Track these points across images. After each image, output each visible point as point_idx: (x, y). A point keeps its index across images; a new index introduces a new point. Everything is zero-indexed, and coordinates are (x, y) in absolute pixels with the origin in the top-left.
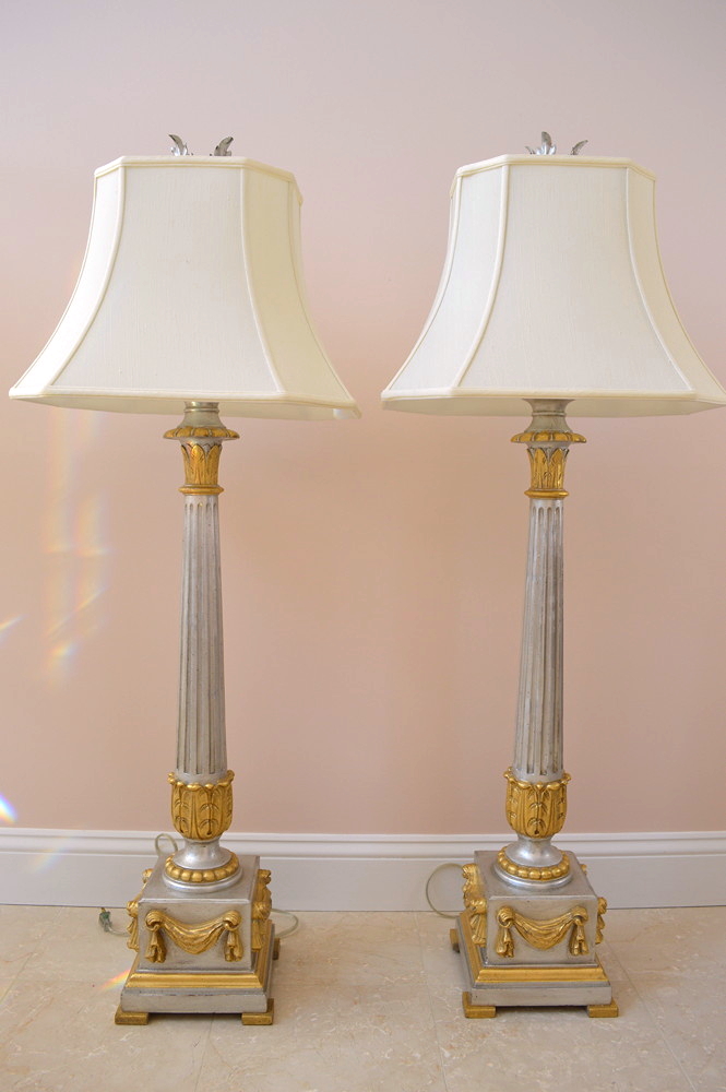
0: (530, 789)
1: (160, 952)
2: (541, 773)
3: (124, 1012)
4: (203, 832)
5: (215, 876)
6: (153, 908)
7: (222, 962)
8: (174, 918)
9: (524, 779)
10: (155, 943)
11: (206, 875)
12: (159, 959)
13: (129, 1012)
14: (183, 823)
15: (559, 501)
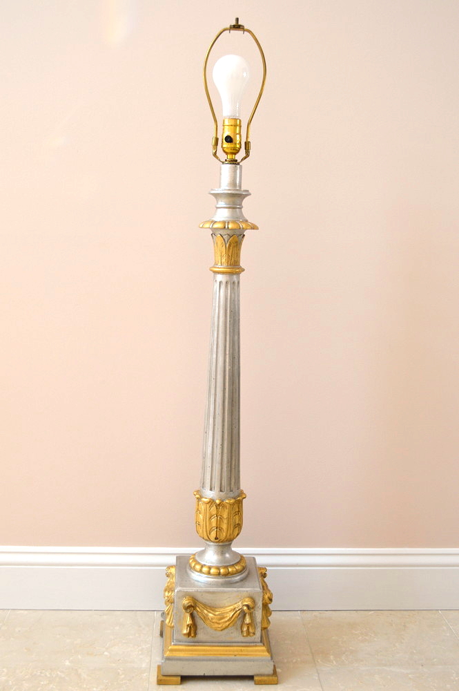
0: (212, 502)
2: (221, 491)
9: (210, 494)
15: (235, 276)
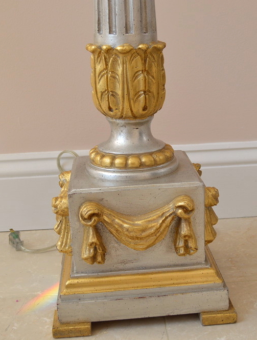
1: (100, 251)
3: (62, 323)
4: (138, 108)
5: (155, 160)
6: (88, 199)
7: (173, 258)
8: (112, 210)
10: (95, 240)
11: (143, 160)
12: (99, 259)
13: (68, 323)
14: (111, 98)
